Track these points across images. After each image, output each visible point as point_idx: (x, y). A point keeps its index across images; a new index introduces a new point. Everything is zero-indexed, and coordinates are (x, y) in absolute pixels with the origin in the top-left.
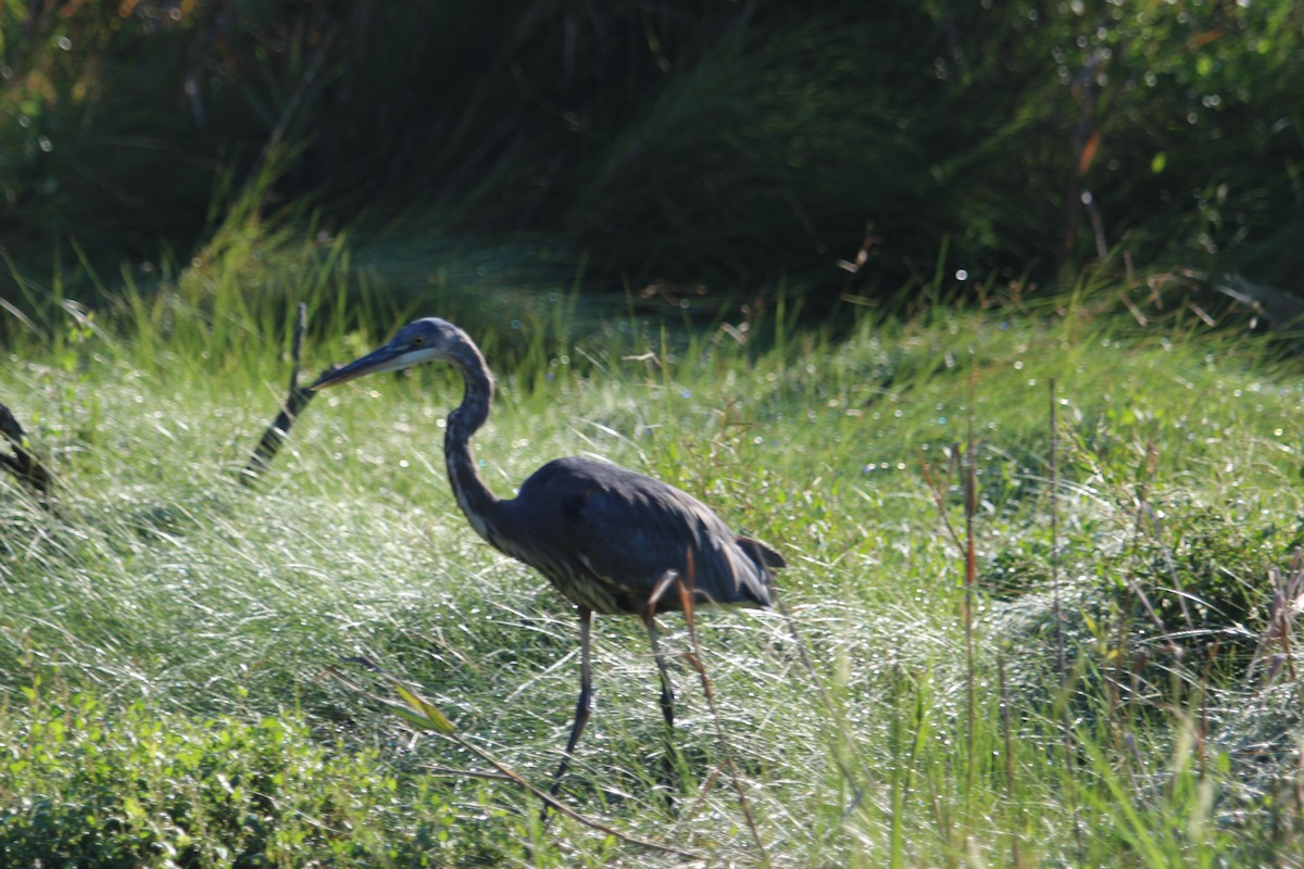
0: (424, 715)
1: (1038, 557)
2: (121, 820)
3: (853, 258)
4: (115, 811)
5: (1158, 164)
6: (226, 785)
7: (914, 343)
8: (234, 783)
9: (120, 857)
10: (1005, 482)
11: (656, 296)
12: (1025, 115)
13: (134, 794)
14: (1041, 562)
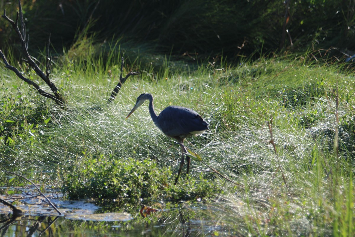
0: (195, 157)
1: (312, 118)
2: (112, 184)
3: (241, 46)
4: (111, 182)
5: (302, 23)
6: (136, 175)
7: (256, 66)
8: (138, 174)
9: (112, 193)
10: (295, 99)
11: (186, 55)
12: (269, 11)
13: (115, 177)
14: (313, 119)
